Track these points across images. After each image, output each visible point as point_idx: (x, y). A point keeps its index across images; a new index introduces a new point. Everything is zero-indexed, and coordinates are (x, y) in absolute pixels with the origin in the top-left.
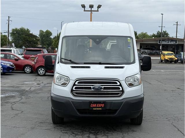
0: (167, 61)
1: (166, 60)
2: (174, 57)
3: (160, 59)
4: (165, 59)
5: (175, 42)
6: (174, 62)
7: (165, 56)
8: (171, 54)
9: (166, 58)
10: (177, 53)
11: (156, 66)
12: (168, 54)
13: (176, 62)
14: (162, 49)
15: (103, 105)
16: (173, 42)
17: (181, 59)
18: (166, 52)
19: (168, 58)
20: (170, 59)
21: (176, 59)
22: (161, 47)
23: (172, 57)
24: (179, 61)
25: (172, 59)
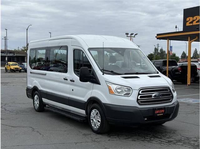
0: (13, 71)
2: (18, 67)
3: (5, 69)
4: (11, 68)
5: (13, 54)
7: (10, 66)
8: (15, 65)
9: (12, 68)
10: (21, 64)
12: (13, 65)
13: (20, 71)
14: (8, 60)
15: (163, 111)
16: (11, 54)
17: (24, 68)
18: (11, 63)
19: (14, 68)
20: (16, 68)
21: (21, 68)
22: (6, 58)
23: (17, 67)
24: (22, 70)
25: (17, 68)
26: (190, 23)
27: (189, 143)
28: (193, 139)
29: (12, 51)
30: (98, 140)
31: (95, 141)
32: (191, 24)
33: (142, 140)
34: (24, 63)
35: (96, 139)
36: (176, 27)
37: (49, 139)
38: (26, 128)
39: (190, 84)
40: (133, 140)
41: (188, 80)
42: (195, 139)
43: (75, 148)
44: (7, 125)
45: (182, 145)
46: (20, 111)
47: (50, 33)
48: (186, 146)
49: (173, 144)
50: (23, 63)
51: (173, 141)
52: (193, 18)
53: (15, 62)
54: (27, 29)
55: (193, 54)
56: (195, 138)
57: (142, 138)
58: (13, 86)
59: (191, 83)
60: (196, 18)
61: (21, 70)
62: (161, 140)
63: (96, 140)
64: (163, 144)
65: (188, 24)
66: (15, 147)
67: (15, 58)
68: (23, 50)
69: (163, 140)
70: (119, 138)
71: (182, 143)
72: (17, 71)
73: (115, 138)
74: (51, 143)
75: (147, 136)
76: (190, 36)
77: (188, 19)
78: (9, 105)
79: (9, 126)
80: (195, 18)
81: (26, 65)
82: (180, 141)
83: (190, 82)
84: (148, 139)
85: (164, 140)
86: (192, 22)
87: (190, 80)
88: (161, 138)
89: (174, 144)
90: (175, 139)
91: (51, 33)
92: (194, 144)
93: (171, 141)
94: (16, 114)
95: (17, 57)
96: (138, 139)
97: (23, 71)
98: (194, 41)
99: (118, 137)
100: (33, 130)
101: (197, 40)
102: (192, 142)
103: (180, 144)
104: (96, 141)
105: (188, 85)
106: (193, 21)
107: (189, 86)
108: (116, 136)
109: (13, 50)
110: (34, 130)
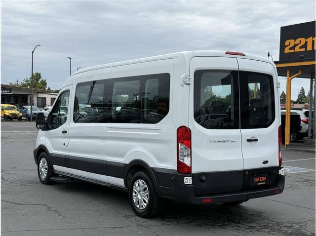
0: (8, 118)
1: (7, 116)
2: (17, 112)
4: (5, 114)
5: (8, 91)
6: (17, 120)
7: (4, 111)
8: (12, 108)
9: (7, 114)
11: (13, 125)
12: (9, 109)
13: (20, 119)
16: (6, 91)
17: (27, 114)
19: (10, 114)
20: (13, 114)
21: (21, 114)
23: (15, 112)
24: (23, 118)
25: (16, 115)
26: (290, 49)
27: (279, 230)
28: (286, 224)
29: (6, 86)
30: (147, 225)
31: (141, 225)
32: (292, 51)
33: (211, 225)
34: (26, 107)
35: (144, 222)
36: (269, 55)
37: (73, 222)
38: (37, 206)
39: (289, 144)
40: (197, 225)
41: (286, 138)
42: (289, 225)
43: (113, 235)
44: (8, 202)
45: (269, 233)
46: (26, 181)
47: (69, 58)
48: (274, 234)
49: (256, 231)
50: (24, 106)
51: (255, 226)
52: (295, 41)
53: (11, 104)
54: (33, 52)
55: (299, 97)
56: (289, 223)
57: (212, 222)
58: (11, 142)
59: (290, 142)
60: (300, 41)
61: (21, 116)
62: (239, 225)
63: (143, 224)
64: (241, 231)
65: (287, 50)
66: (23, 232)
67: (12, 98)
68: (24, 85)
69: (241, 226)
70: (178, 222)
71: (269, 230)
72: (15, 118)
73: (172, 221)
74: (77, 228)
75: (219, 220)
76: (289, 70)
77: (287, 43)
78: (8, 172)
79: (11, 203)
80: (298, 41)
81: (29, 110)
82: (266, 227)
83: (288, 140)
84: (219, 223)
85: (243, 226)
86: (293, 48)
87: (289, 138)
88: (239, 223)
89: (258, 230)
90: (259, 224)
91: (71, 59)
92: (286, 231)
93: (253, 227)
94: (21, 185)
95: (15, 96)
96: (205, 224)
97: (25, 118)
98: (297, 77)
99: (176, 221)
100: (49, 208)
101: (300, 75)
102: (284, 229)
103: (267, 230)
104: (143, 226)
105: (287, 145)
106: (296, 45)
107: (287, 147)
108: (172, 220)
109: (8, 84)
110: (51, 209)
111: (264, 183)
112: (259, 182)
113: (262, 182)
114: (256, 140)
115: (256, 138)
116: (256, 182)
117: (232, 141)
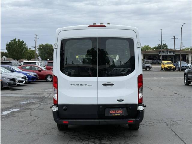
0: (167, 69)
2: (172, 65)
3: (160, 67)
5: (173, 53)
6: (172, 70)
7: (165, 65)
8: (170, 63)
9: (166, 67)
10: (175, 62)
12: (167, 63)
13: (174, 69)
14: (162, 59)
16: (171, 53)
17: (178, 67)
18: (165, 62)
19: (168, 67)
20: (169, 67)
21: (174, 67)
22: (161, 57)
25: (171, 67)
29: (171, 50)
54: (182, 28)
81: (179, 64)
97: (177, 69)
111: (120, 115)
112: (114, 114)
113: (117, 114)
114: (112, 85)
115: (112, 83)
116: (111, 114)
117: (89, 85)
